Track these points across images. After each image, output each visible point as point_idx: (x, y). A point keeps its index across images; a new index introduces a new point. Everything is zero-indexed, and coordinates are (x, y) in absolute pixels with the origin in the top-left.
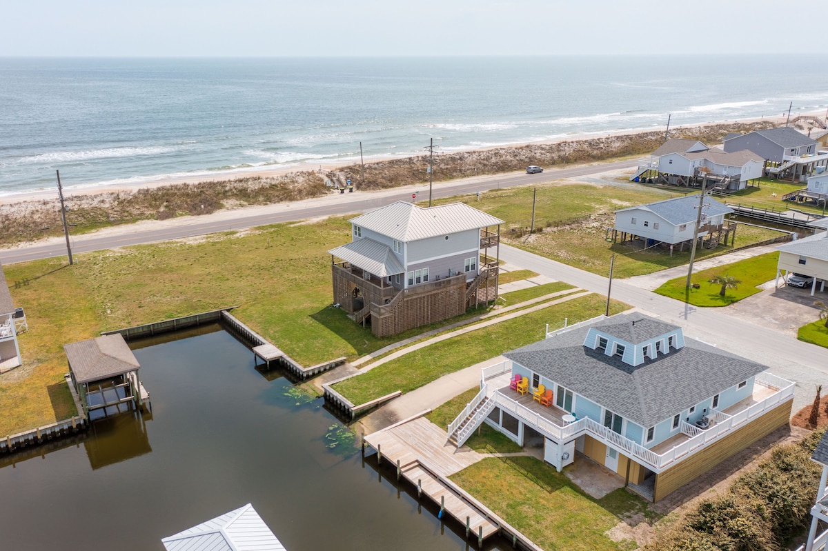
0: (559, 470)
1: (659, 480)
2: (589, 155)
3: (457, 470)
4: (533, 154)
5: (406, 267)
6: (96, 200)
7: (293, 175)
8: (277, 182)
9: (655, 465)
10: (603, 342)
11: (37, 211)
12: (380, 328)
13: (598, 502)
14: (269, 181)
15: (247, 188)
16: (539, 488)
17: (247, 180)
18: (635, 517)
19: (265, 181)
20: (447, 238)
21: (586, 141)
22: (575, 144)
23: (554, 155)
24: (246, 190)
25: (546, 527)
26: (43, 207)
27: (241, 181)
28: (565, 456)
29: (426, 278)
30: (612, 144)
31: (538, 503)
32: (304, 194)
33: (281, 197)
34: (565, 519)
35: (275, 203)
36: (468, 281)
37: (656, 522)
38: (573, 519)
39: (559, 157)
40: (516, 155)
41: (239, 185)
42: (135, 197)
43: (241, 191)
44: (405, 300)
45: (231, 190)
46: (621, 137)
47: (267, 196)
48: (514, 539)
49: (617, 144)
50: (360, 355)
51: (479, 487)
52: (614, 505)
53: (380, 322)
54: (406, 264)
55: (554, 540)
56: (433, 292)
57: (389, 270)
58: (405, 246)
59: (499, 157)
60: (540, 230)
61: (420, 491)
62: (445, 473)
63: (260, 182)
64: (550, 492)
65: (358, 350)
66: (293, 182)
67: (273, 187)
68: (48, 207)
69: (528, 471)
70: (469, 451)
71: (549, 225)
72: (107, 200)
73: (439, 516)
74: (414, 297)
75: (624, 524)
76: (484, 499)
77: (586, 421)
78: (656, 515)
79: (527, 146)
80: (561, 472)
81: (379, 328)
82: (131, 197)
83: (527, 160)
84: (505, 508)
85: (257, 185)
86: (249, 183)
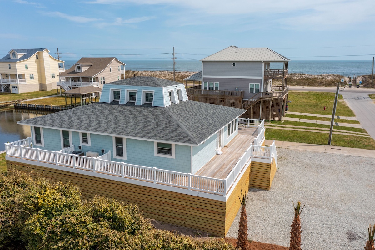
20: (234, 64)
29: (217, 89)
74: (199, 96)
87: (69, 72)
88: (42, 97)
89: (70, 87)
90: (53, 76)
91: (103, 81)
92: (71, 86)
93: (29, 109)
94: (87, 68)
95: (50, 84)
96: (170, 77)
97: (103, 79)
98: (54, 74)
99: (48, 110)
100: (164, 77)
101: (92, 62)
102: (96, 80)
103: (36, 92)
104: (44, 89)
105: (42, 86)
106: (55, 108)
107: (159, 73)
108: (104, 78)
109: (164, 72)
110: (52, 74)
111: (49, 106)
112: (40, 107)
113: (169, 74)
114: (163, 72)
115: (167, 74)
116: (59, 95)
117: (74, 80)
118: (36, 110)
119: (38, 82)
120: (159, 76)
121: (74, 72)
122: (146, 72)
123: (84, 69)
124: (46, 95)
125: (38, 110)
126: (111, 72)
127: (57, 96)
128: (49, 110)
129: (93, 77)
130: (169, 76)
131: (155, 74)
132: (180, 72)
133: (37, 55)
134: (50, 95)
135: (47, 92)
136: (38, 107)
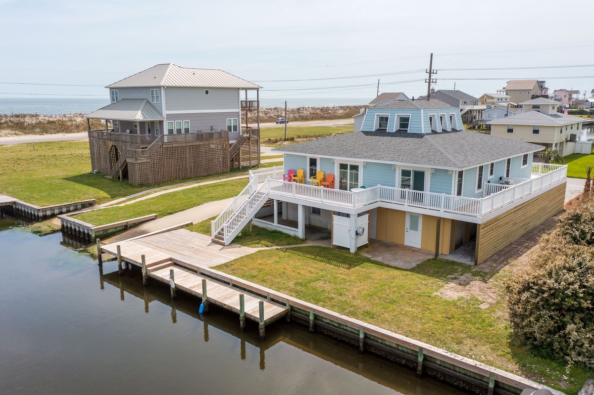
0: (353, 250)
1: (481, 232)
2: (321, 117)
3: (224, 261)
4: (280, 114)
5: (164, 115)
7: (72, 116)
8: (55, 119)
9: (475, 214)
10: (384, 120)
12: (138, 174)
13: (412, 270)
14: (47, 118)
15: (24, 122)
16: (333, 266)
17: (24, 116)
18: (462, 278)
19: (43, 118)
20: (207, 92)
21: (318, 108)
22: (310, 109)
23: (295, 115)
24: (23, 123)
25: (354, 298)
27: (18, 116)
28: (360, 231)
29: (187, 130)
30: (337, 111)
31: (336, 278)
32: (81, 128)
33: (58, 129)
34: (376, 288)
35: (51, 134)
36: (231, 142)
37: (489, 279)
38: (387, 287)
39: (300, 116)
40: (267, 114)
41: (15, 120)
43: (17, 124)
44: (164, 146)
45: (6, 122)
46: (343, 107)
47: (44, 128)
48: (311, 318)
49: (341, 111)
50: (112, 198)
51: (254, 273)
52: (432, 271)
53: (137, 167)
54: (165, 113)
55: (368, 308)
56: (195, 144)
57: (146, 115)
58: (163, 91)
59: (253, 114)
60: (292, 139)
61: (173, 286)
62: (207, 265)
63: (38, 118)
64: (349, 269)
65: (110, 195)
66: (71, 121)
67: (50, 122)
69: (316, 256)
70: (240, 247)
71: (299, 137)
73: (201, 311)
74: (174, 145)
75: (452, 284)
76: (263, 282)
77: (379, 190)
78: (486, 274)
79: (275, 109)
80: (356, 252)
81: (135, 175)
83: (275, 117)
84: (293, 286)
85: (35, 121)
86: (26, 119)
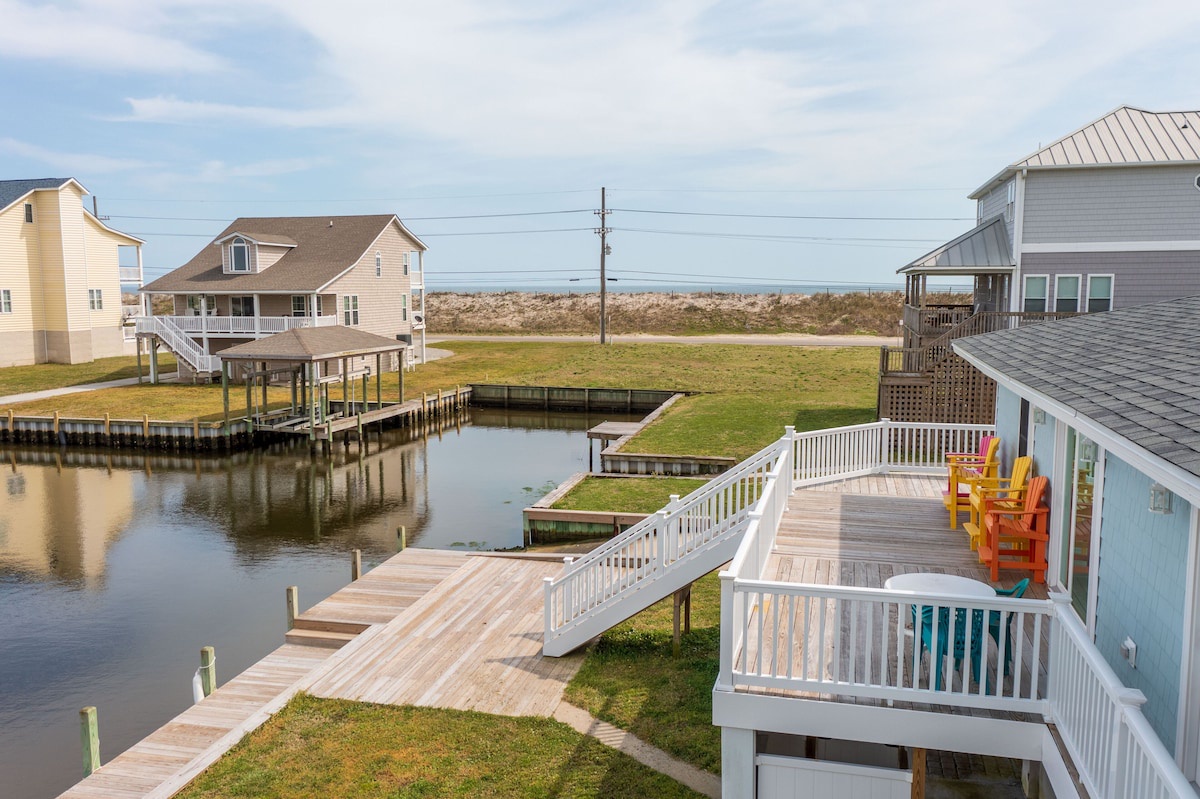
6: (744, 302)
11: (658, 305)
26: (669, 302)
42: (805, 303)
57: (955, 257)
68: (676, 302)
72: (760, 303)
82: (797, 303)
87: (191, 274)
88: (60, 385)
89: (199, 341)
90: (96, 301)
91: (351, 311)
92: (205, 336)
93: (17, 441)
94: (276, 257)
95: (86, 335)
96: (541, 313)
97: (351, 303)
98: (99, 291)
99: (123, 445)
100: (516, 314)
101: (289, 234)
102: (327, 302)
103: (23, 369)
104: (54, 354)
105: (51, 344)
106: (163, 432)
107: (492, 301)
108: (355, 298)
109: (514, 298)
110: (91, 291)
111: (132, 425)
112: (80, 429)
113: (534, 301)
114: (507, 297)
115: (526, 304)
116: (145, 379)
117: (214, 311)
118: (60, 444)
119: (28, 326)
120: (494, 311)
121: (217, 273)
122: (443, 298)
123: (264, 261)
124: (77, 381)
125: (68, 444)
126: (379, 274)
127: (135, 380)
128: (128, 442)
129: (318, 291)
130: (534, 309)
131: (477, 306)
132: (576, 296)
133: (29, 208)
134: (94, 378)
135: (71, 368)
136: (68, 429)
